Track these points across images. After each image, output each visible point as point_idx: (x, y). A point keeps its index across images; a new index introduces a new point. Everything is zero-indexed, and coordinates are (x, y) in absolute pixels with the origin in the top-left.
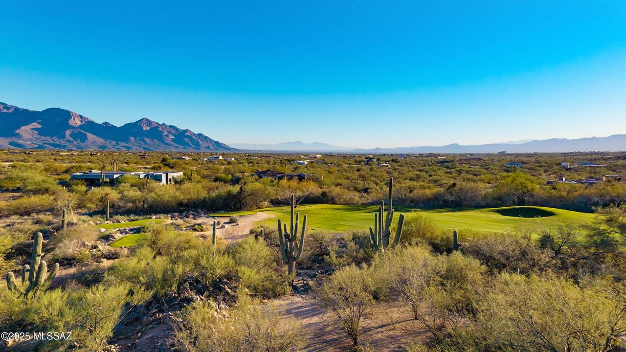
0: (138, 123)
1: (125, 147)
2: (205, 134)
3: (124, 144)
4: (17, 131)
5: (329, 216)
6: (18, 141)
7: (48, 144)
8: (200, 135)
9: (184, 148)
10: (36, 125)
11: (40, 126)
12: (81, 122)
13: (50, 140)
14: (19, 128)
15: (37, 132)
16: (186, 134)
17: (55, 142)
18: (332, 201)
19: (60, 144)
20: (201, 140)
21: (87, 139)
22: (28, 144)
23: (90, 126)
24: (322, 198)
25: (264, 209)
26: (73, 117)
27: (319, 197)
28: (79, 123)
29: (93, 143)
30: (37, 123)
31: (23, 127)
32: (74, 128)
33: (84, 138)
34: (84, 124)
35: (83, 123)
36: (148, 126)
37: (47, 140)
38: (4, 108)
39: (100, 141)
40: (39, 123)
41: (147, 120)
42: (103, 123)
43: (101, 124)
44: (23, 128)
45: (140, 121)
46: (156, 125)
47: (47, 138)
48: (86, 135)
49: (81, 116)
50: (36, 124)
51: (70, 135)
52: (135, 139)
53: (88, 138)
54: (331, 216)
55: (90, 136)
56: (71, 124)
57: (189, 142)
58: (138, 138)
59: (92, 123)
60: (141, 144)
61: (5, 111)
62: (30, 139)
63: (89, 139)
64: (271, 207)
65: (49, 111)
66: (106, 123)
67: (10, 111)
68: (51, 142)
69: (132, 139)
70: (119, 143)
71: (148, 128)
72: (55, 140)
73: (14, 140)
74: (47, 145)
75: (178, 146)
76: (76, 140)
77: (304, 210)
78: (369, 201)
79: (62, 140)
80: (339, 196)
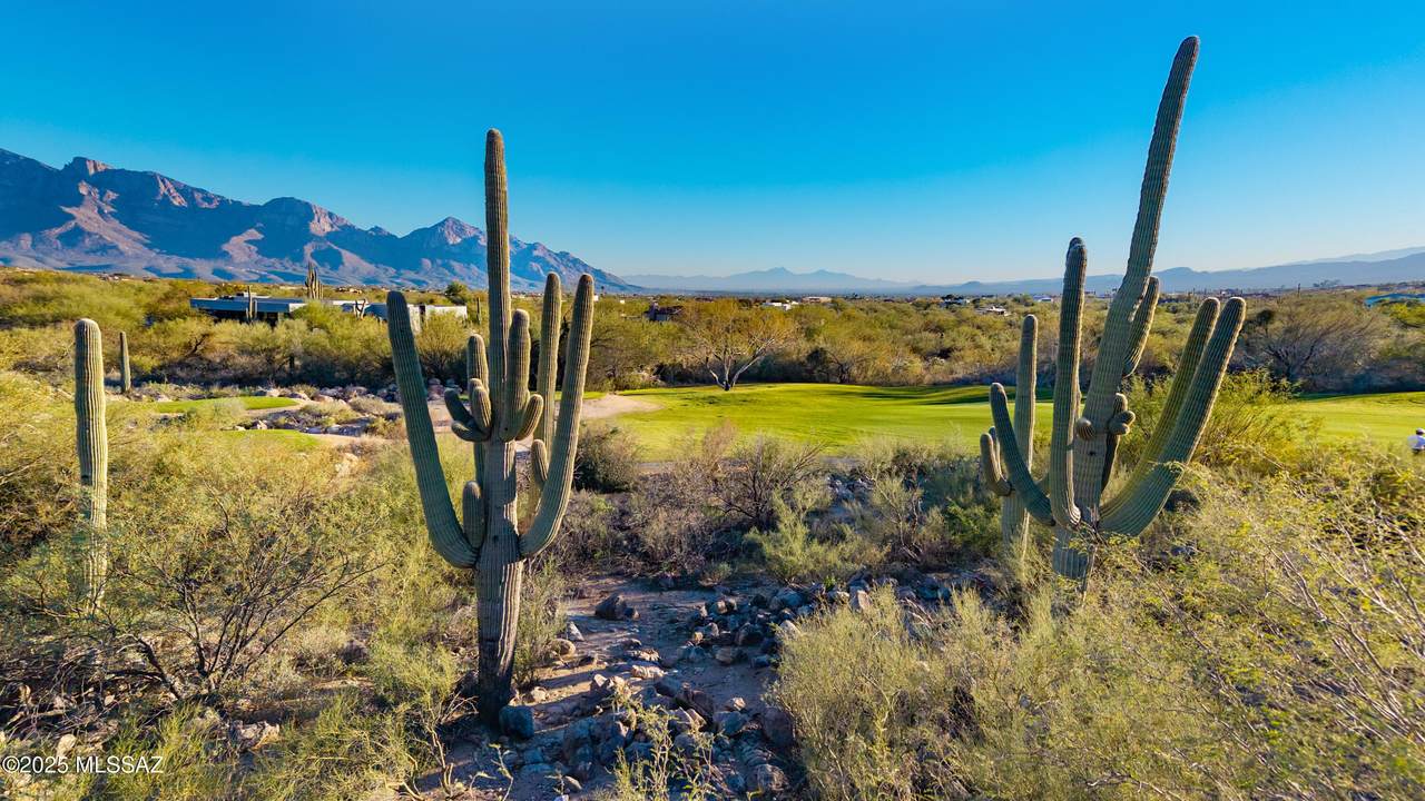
0: (439, 228)
1: (413, 281)
2: (574, 254)
3: (412, 275)
4: (225, 247)
5: (825, 410)
6: (226, 268)
7: (275, 273)
8: (564, 255)
9: (531, 285)
10: (254, 234)
11: (260, 236)
12: (332, 226)
13: (278, 265)
14: (227, 241)
15: (256, 249)
16: (535, 253)
17: (286, 268)
18: (842, 375)
19: (294, 273)
20: (566, 266)
21: (343, 264)
22: (243, 274)
23: (347, 236)
24: (809, 366)
25: (637, 391)
26: (316, 218)
27: (802, 364)
28: (328, 229)
29: (354, 272)
30: (256, 229)
31: (235, 238)
32: (319, 239)
33: (336, 262)
34: (336, 232)
35: (336, 228)
36: (458, 235)
37: (273, 266)
38: (203, 199)
39: (366, 267)
40: (258, 229)
41: (456, 222)
42: (372, 229)
43: (367, 232)
44: (234, 240)
45: (442, 224)
46: (473, 233)
47: (272, 260)
48: (340, 253)
49: (331, 215)
50: (253, 231)
51: (312, 255)
52: (432, 263)
53: (344, 260)
54: (831, 411)
55: (349, 257)
56: (313, 231)
57: (541, 272)
58: (439, 262)
59: (351, 228)
60: (445, 274)
61: (206, 205)
62: (245, 263)
63: (347, 264)
64: (657, 386)
65: (277, 204)
66: (377, 229)
67: (214, 206)
68: (280, 269)
69: (427, 263)
70: (402, 271)
71: (459, 240)
72: (287, 265)
73: (220, 264)
74: (272, 276)
75: (519, 279)
76: (323, 266)
77: (748, 395)
78: (955, 376)
79: (298, 264)
80: (862, 361)
